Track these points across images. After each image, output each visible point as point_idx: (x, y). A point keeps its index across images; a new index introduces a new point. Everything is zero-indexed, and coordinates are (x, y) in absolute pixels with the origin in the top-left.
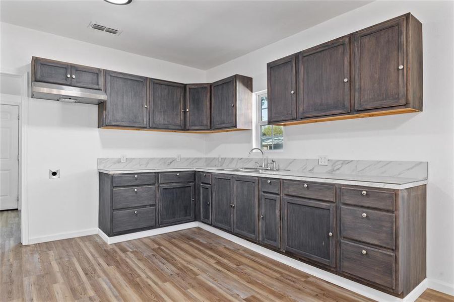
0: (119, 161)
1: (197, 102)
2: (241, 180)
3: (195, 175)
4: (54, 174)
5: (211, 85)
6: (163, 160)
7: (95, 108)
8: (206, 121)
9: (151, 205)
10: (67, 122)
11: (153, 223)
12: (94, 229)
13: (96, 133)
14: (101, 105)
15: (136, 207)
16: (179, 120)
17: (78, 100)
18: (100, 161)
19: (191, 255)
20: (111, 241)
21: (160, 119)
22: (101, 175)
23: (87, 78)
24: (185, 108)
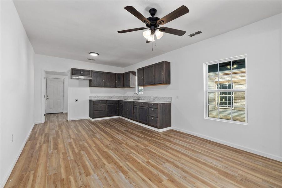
0: (95, 97)
1: (119, 79)
2: (130, 102)
3: (118, 101)
4: (77, 100)
5: (124, 73)
6: (109, 97)
7: (88, 81)
8: (122, 85)
9: (105, 110)
10: (80, 86)
11: (105, 115)
12: (88, 117)
13: (88, 89)
14: (90, 81)
15: (100, 110)
16: (114, 84)
17: (84, 79)
18: (90, 97)
19: (114, 123)
20: (93, 120)
21: (108, 84)
22: (90, 101)
23: (86, 73)
24: (116, 81)
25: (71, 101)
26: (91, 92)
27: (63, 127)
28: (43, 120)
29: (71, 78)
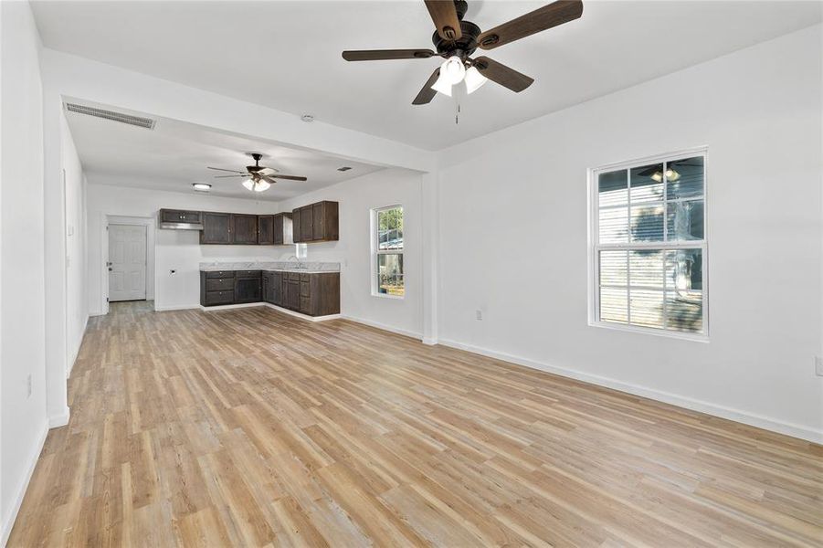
0: (214, 264)
1: (265, 227)
2: (277, 273)
3: (261, 273)
4: (173, 272)
5: (273, 215)
7: (198, 233)
8: (271, 239)
9: (231, 290)
10: (180, 242)
11: (232, 300)
12: (197, 305)
13: (198, 248)
14: (201, 232)
15: (221, 291)
16: (254, 238)
17: (188, 231)
18: (201, 264)
20: (206, 309)
21: (239, 238)
22: (201, 272)
23: (193, 217)
24: (257, 230)
25: (160, 273)
26: (204, 255)
27: (145, 319)
28: (104, 309)
29: (161, 228)
